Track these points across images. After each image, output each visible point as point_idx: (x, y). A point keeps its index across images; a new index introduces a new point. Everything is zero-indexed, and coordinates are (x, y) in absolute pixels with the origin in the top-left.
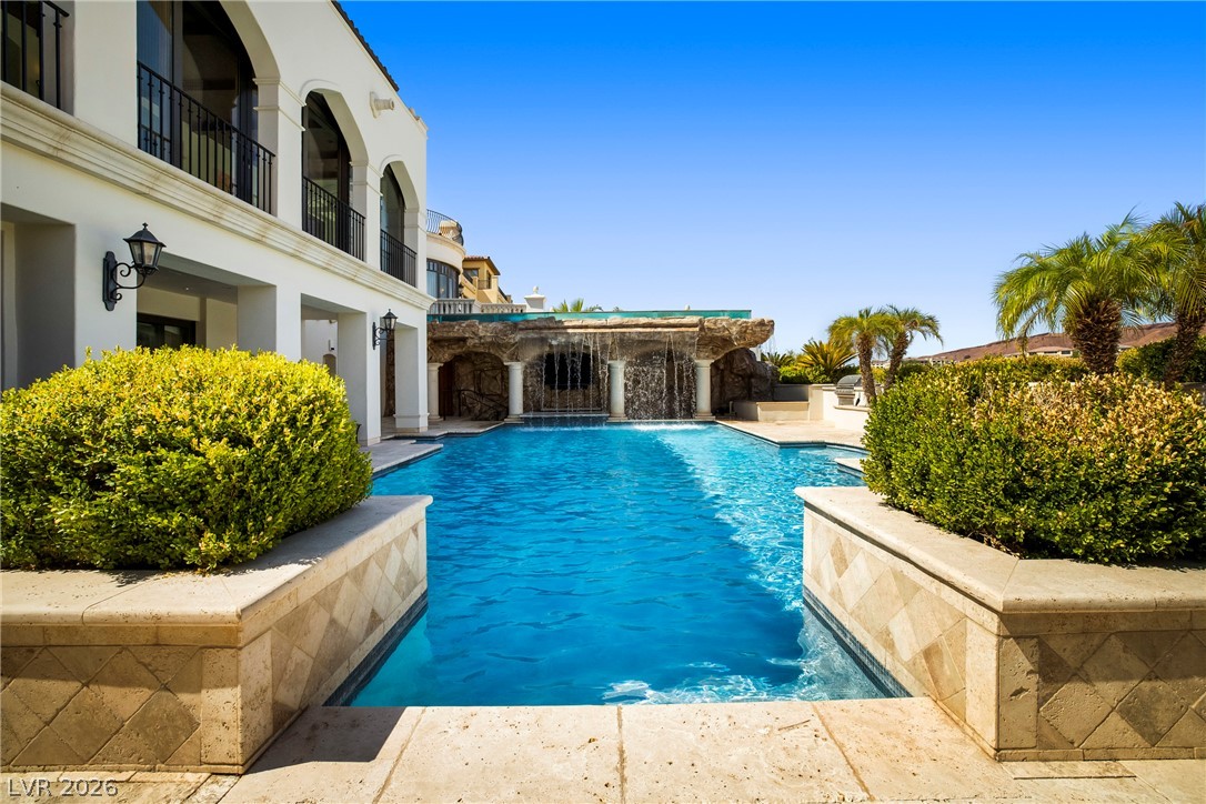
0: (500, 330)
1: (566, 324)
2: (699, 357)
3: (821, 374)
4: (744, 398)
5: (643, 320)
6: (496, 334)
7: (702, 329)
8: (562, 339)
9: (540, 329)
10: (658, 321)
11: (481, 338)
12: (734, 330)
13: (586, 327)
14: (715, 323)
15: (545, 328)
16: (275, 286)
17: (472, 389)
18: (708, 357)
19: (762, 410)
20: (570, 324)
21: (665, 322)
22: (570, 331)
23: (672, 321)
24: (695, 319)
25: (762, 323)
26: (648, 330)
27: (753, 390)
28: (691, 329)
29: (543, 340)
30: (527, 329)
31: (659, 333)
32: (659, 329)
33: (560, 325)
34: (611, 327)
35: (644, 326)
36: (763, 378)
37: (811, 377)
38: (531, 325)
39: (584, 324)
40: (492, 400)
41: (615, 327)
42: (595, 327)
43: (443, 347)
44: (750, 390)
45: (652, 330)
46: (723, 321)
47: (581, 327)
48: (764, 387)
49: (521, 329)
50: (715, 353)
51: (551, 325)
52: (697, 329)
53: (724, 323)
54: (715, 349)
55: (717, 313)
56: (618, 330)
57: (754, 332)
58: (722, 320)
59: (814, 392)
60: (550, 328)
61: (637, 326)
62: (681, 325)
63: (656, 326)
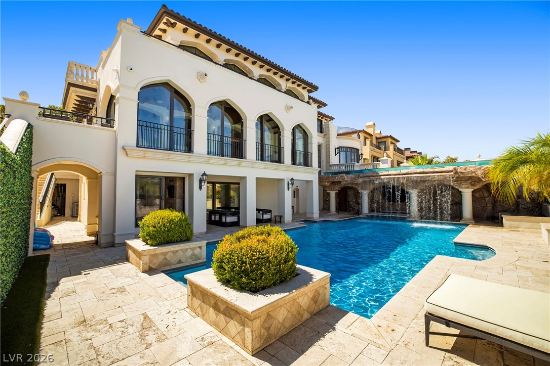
1: (380, 174)
2: (462, 188)
6: (352, 179)
7: (456, 173)
9: (369, 176)
11: (346, 181)
12: (480, 172)
13: (390, 175)
14: (465, 170)
16: (246, 177)
17: (354, 201)
18: (468, 188)
19: (507, 220)
20: (382, 174)
21: (432, 170)
23: (436, 170)
24: (451, 168)
29: (372, 182)
30: (363, 177)
31: (429, 176)
33: (378, 174)
34: (402, 174)
35: (420, 173)
38: (365, 175)
41: (404, 174)
42: (394, 175)
43: (335, 184)
45: (424, 175)
47: (387, 175)
49: (361, 177)
50: (472, 185)
51: (374, 175)
52: (452, 173)
53: (472, 169)
54: (473, 183)
55: (467, 163)
58: (470, 167)
61: (416, 173)
62: (442, 172)
63: (427, 173)
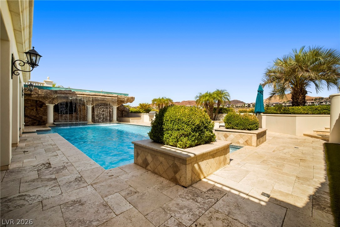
0: (49, 93)
1: (76, 93)
2: (115, 105)
3: (144, 111)
4: (121, 117)
5: (102, 94)
8: (74, 98)
9: (66, 94)
10: (106, 95)
11: (39, 95)
12: (126, 99)
13: (84, 95)
14: (121, 97)
15: (68, 94)
18: (117, 106)
19: (131, 119)
20: (78, 93)
21: (108, 95)
22: (78, 95)
23: (110, 95)
24: (116, 95)
25: (132, 98)
26: (103, 97)
27: (124, 114)
28: (115, 98)
29: (67, 97)
30: (61, 93)
31: (107, 98)
32: (106, 97)
33: (74, 93)
34: (92, 95)
35: (102, 96)
36: (126, 112)
37: (141, 112)
38: (63, 92)
39: (83, 93)
40: (31, 118)
42: (86, 95)
44: (122, 115)
45: (105, 97)
46: (123, 96)
48: (126, 114)
49: (59, 93)
52: (117, 98)
53: (123, 97)
54: (119, 103)
55: (121, 94)
56: (94, 96)
57: (130, 100)
59: (142, 115)
60: (70, 94)
61: (100, 96)
62: (113, 97)
63: (106, 96)
